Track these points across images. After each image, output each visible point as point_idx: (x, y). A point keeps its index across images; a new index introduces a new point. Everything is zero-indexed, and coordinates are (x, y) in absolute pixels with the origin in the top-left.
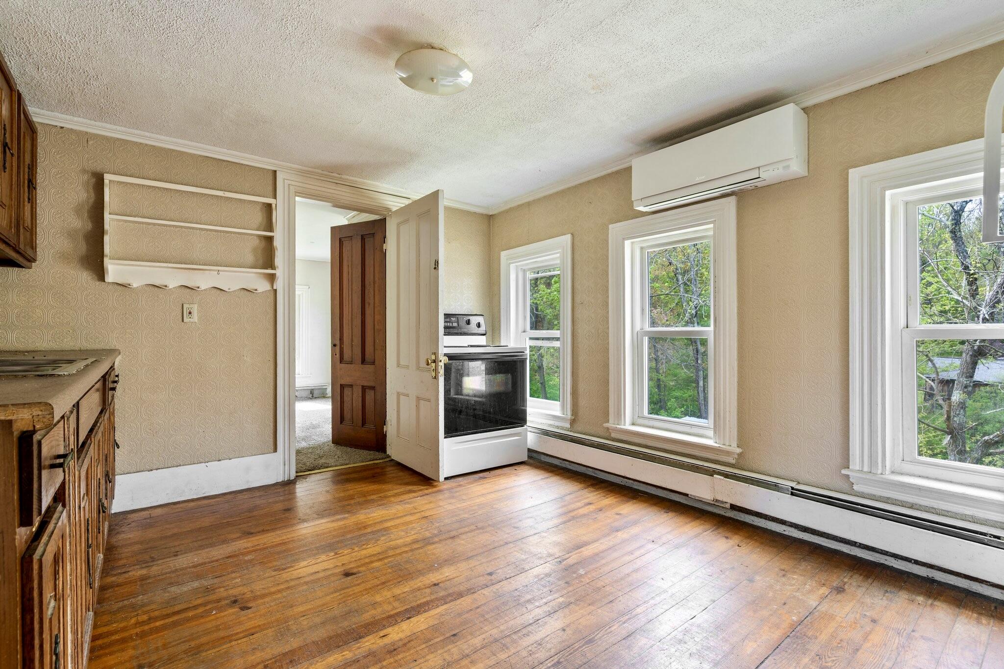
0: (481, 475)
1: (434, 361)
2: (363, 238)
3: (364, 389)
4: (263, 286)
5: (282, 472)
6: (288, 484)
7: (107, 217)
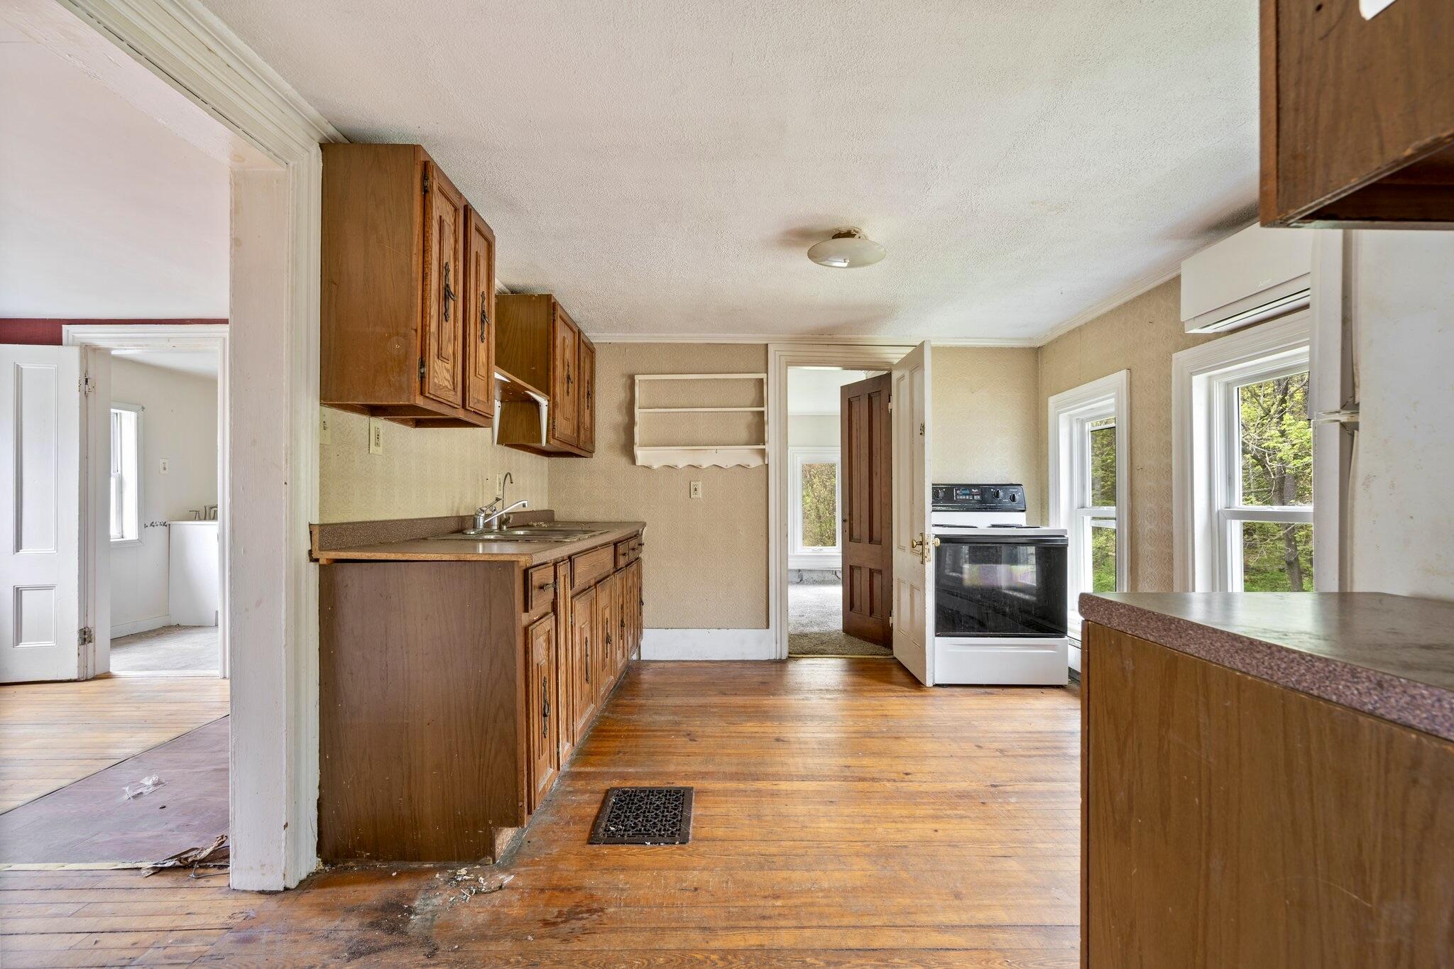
0: (989, 690)
1: (921, 543)
2: (870, 398)
3: (871, 572)
4: (755, 462)
5: (774, 650)
6: (781, 663)
7: (637, 411)
